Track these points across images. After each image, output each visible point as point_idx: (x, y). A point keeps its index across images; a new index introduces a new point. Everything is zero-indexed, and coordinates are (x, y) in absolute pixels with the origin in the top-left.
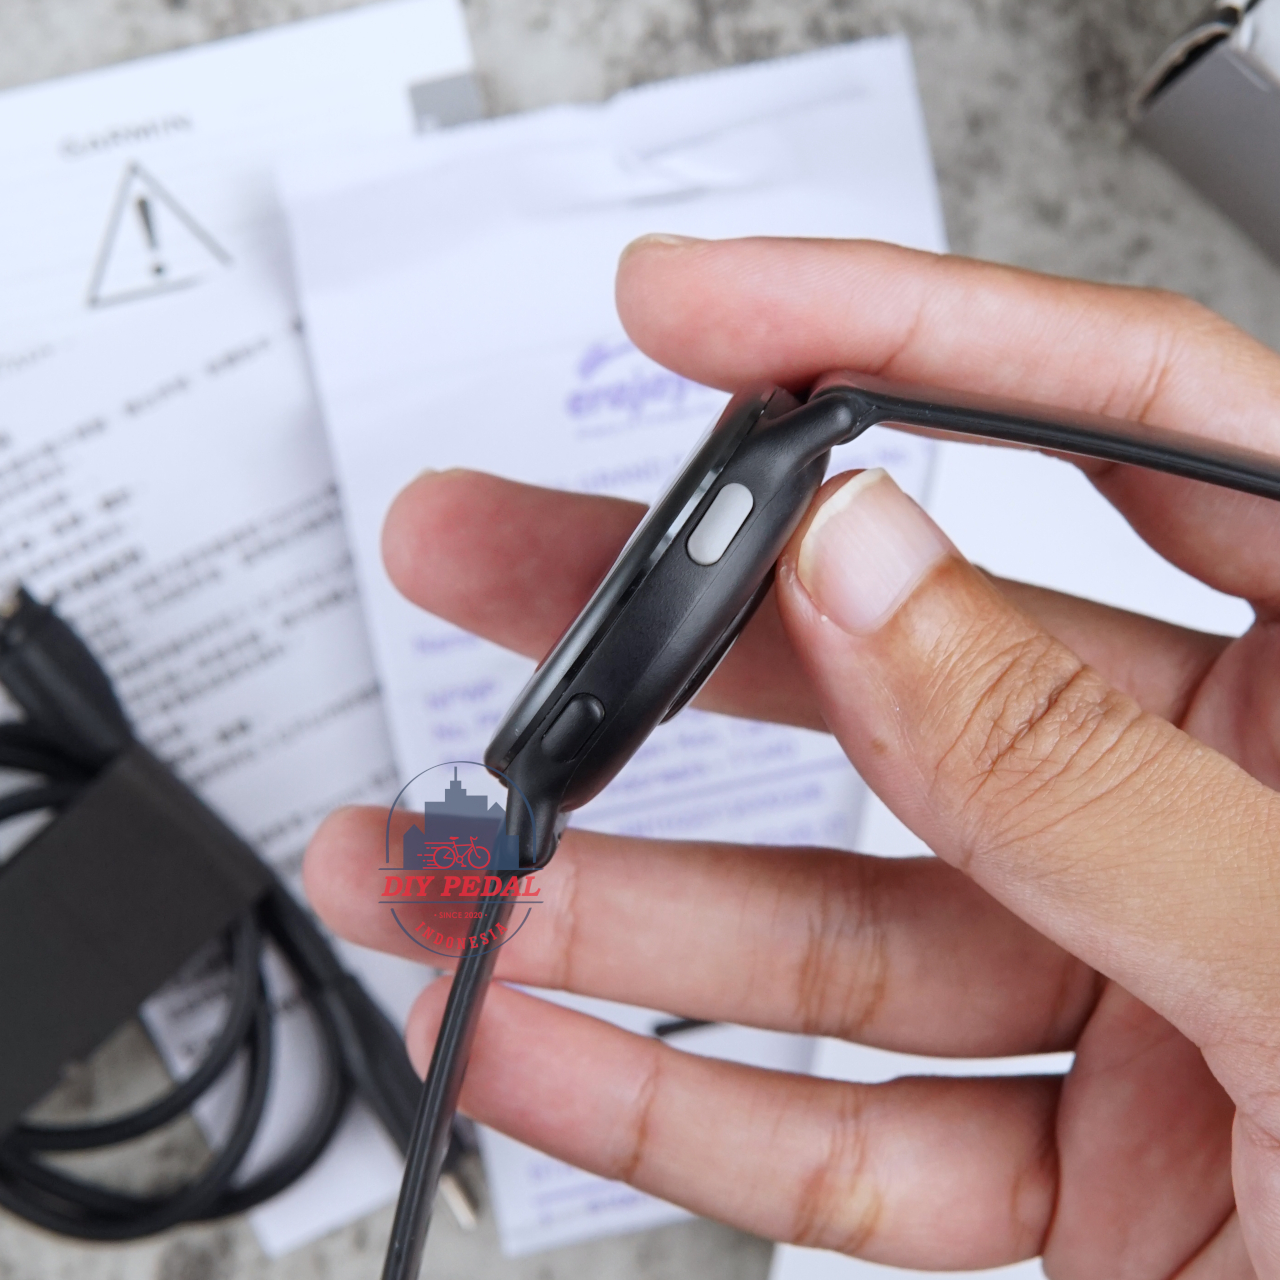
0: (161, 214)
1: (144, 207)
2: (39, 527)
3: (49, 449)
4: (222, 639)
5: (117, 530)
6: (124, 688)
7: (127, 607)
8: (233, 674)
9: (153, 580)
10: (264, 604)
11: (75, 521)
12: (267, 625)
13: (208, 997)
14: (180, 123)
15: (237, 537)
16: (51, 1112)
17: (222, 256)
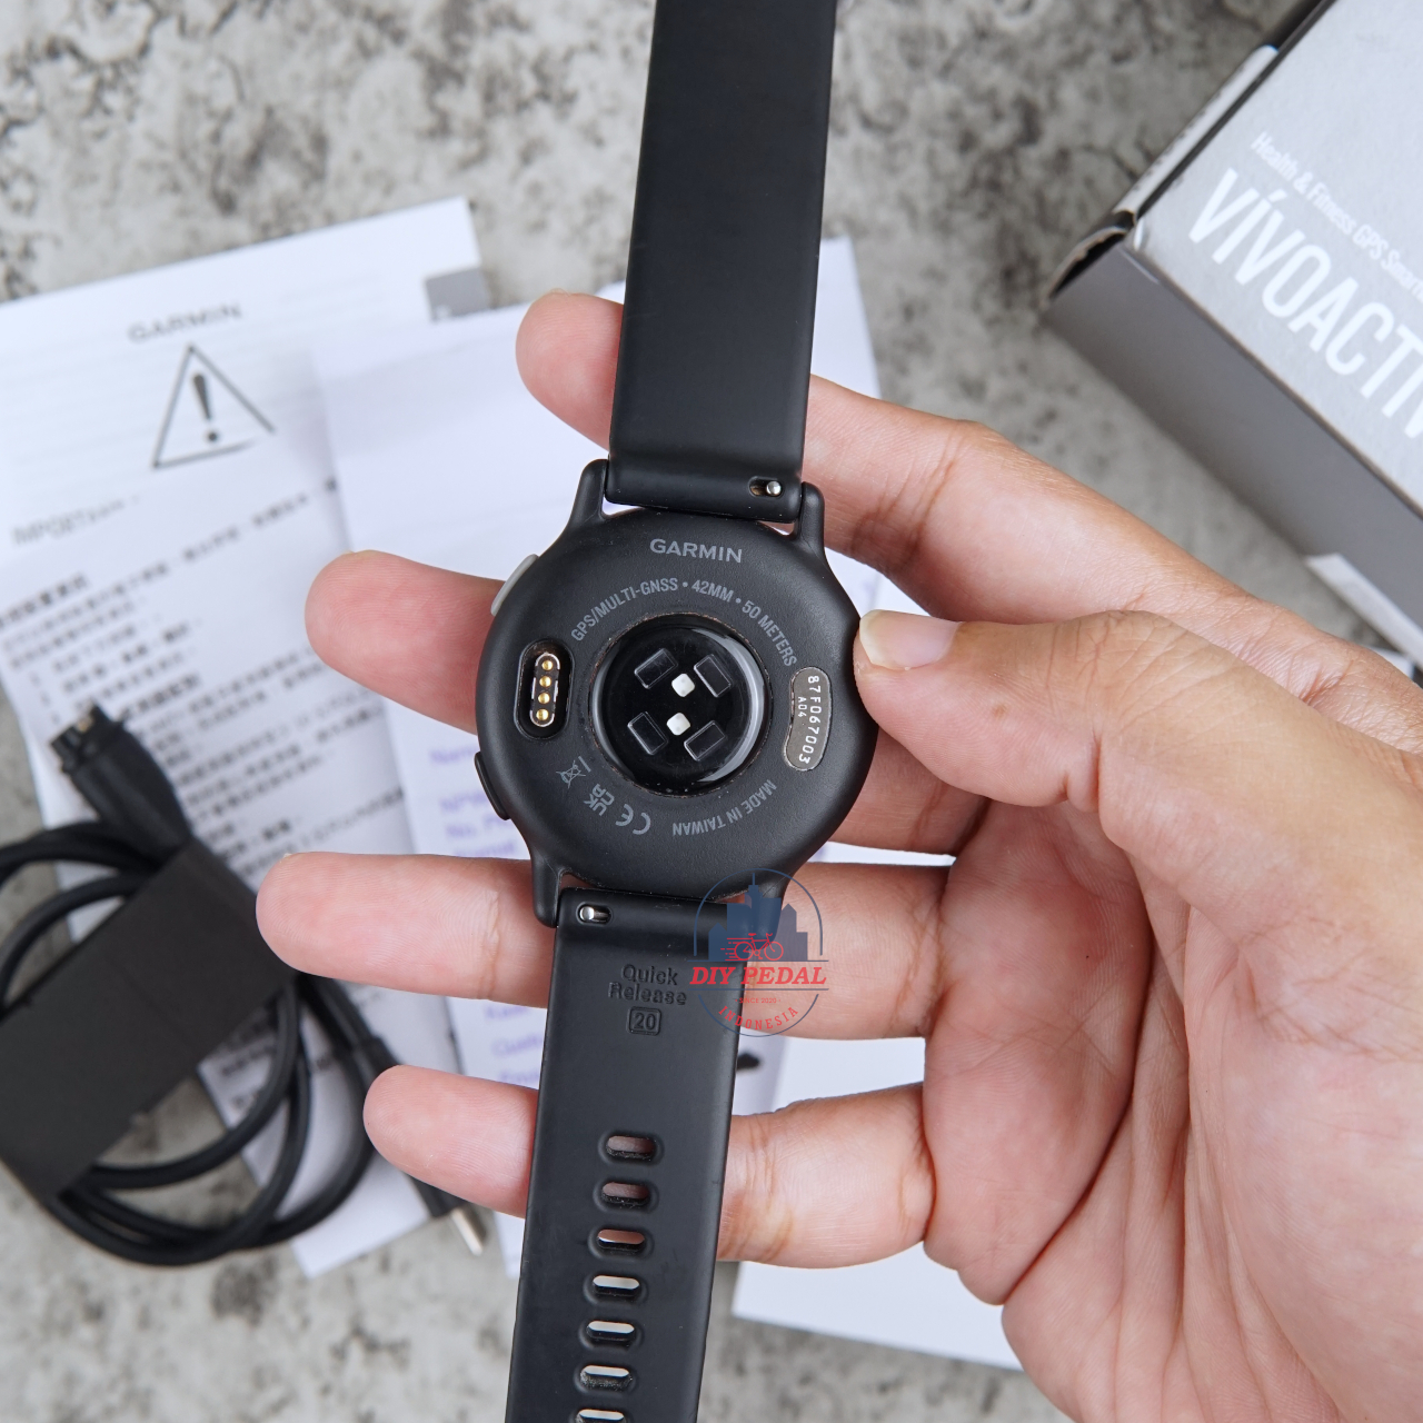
0: (215, 388)
1: (200, 384)
2: (111, 656)
3: (119, 590)
4: (267, 751)
5: (178, 658)
6: (183, 793)
7: (186, 724)
8: (276, 781)
9: (208, 701)
10: (303, 721)
11: (142, 651)
12: (305, 739)
13: (255, 1056)
14: (232, 312)
15: (280, 665)
16: (120, 1156)
17: (267, 426)
